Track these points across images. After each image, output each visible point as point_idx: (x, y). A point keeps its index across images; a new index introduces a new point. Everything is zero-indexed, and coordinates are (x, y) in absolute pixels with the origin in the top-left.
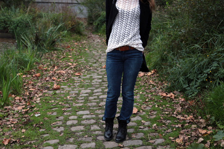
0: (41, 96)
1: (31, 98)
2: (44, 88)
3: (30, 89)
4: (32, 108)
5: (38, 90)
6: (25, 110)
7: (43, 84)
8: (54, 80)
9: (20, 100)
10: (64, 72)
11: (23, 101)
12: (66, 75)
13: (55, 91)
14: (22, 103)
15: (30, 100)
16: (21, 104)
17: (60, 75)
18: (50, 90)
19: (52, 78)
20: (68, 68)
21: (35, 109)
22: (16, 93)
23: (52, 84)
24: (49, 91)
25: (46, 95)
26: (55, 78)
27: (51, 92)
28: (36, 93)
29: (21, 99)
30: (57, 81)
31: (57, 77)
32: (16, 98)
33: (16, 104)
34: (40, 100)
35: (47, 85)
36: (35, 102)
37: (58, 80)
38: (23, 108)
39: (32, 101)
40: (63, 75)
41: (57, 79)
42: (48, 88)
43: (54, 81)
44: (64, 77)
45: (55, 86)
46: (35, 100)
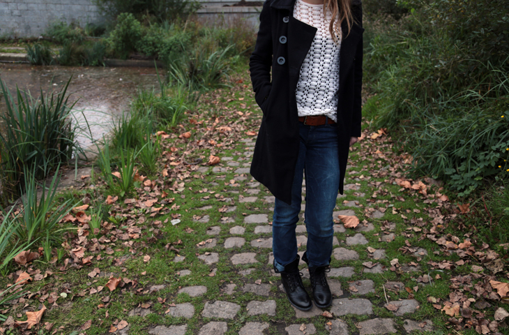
0: (187, 178)
1: (170, 184)
2: (195, 162)
3: (172, 164)
4: (168, 204)
5: (185, 164)
6: (156, 209)
7: (193, 152)
8: (211, 145)
9: (151, 186)
10: (229, 129)
11: (156, 188)
12: (231, 134)
13: (211, 167)
14: (154, 191)
15: (167, 186)
16: (152, 194)
17: (222, 136)
18: (203, 166)
19: (209, 142)
20: (237, 121)
21: (173, 207)
22: (147, 172)
23: (208, 154)
24: (202, 168)
25: (195, 176)
26: (213, 142)
27: (205, 170)
28: (180, 172)
29: (153, 183)
30: (217, 147)
31: (218, 139)
32: (145, 184)
33: (145, 194)
34: (185, 186)
35: (198, 155)
36: (176, 190)
37: (218, 145)
38: (154, 205)
39: (171, 189)
40: (227, 136)
41: (216, 142)
42: (200, 162)
43: (211, 148)
44: (228, 140)
45: (212, 159)
46: (177, 187)
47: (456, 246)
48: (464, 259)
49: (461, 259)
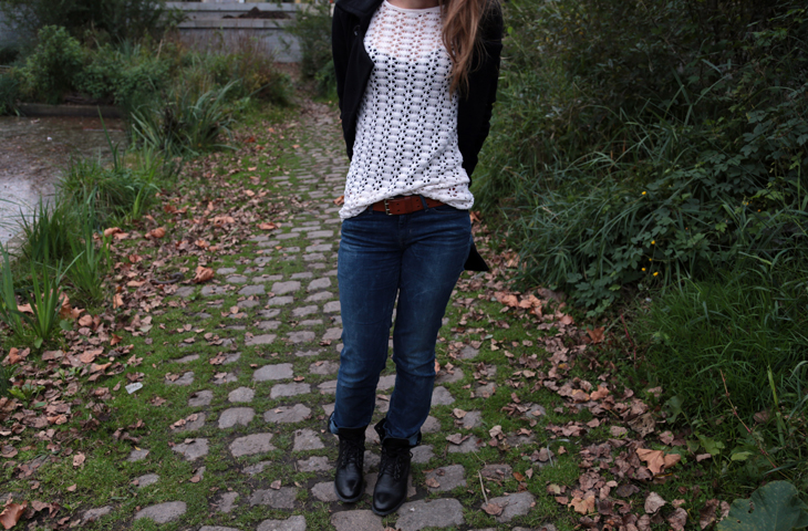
0: (156, 308)
1: (125, 320)
2: (171, 278)
3: (131, 284)
4: (123, 356)
5: (153, 283)
6: (99, 367)
7: (168, 262)
8: (200, 248)
9: (92, 326)
10: (231, 220)
11: (101, 329)
12: (234, 229)
13: (199, 287)
14: (97, 335)
15: (121, 325)
16: (93, 340)
17: (218, 231)
18: (185, 285)
19: (197, 243)
20: (244, 207)
21: (130, 360)
22: (86, 300)
23: (194, 264)
24: (183, 288)
25: (172, 304)
26: (203, 243)
27: (188, 292)
28: (145, 298)
29: (96, 321)
30: (209, 251)
31: (211, 237)
32: (81, 322)
33: (80, 341)
34: (152, 322)
35: (178, 266)
36: (137, 330)
37: (212, 248)
38: (96, 360)
39: (128, 329)
40: (226, 232)
41: (209, 244)
42: (179, 279)
43: (200, 253)
44: (229, 238)
45: (200, 273)
46: (138, 324)
47: (586, 397)
48: (600, 416)
49: (594, 417)
